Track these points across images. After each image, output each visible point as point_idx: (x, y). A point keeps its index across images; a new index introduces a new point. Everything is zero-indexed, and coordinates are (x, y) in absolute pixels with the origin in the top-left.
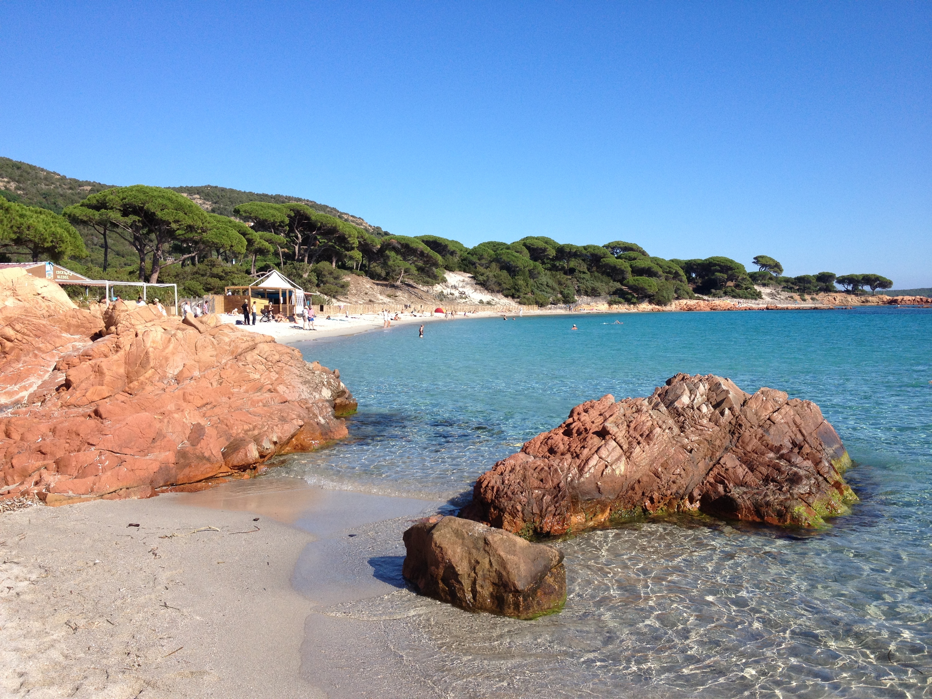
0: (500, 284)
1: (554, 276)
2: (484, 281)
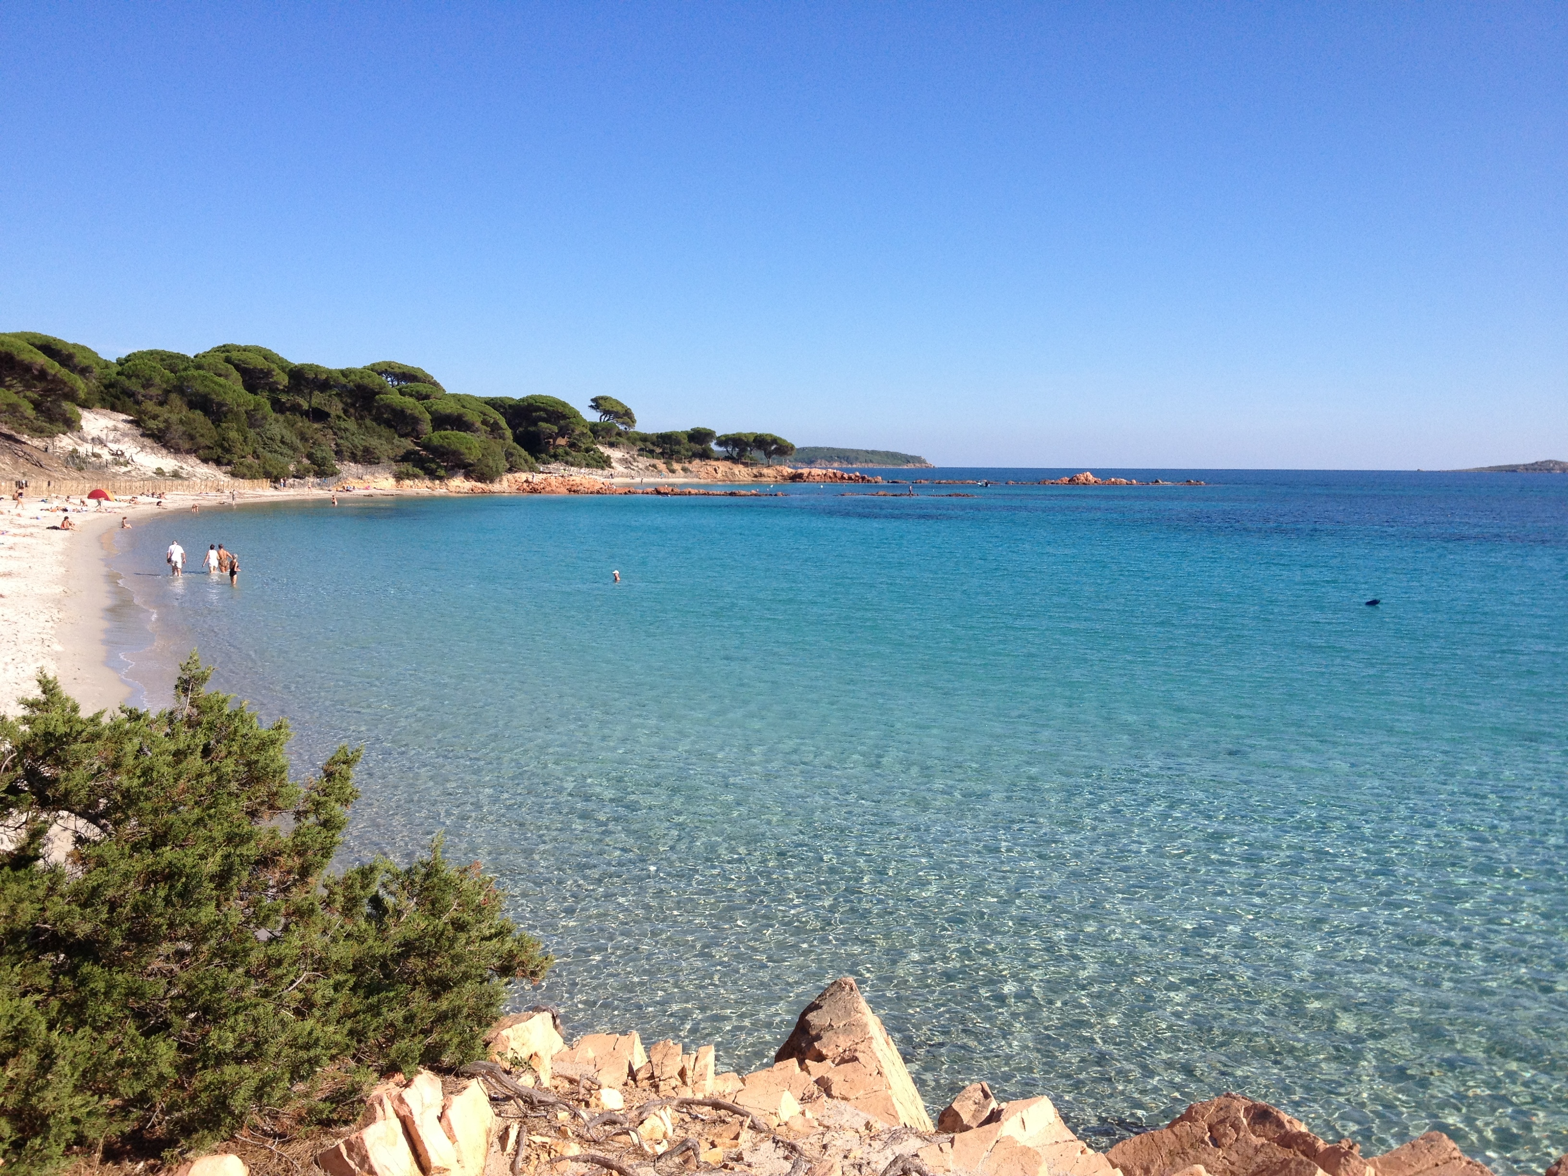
0: (192, 438)
1: (291, 425)
2: (159, 430)
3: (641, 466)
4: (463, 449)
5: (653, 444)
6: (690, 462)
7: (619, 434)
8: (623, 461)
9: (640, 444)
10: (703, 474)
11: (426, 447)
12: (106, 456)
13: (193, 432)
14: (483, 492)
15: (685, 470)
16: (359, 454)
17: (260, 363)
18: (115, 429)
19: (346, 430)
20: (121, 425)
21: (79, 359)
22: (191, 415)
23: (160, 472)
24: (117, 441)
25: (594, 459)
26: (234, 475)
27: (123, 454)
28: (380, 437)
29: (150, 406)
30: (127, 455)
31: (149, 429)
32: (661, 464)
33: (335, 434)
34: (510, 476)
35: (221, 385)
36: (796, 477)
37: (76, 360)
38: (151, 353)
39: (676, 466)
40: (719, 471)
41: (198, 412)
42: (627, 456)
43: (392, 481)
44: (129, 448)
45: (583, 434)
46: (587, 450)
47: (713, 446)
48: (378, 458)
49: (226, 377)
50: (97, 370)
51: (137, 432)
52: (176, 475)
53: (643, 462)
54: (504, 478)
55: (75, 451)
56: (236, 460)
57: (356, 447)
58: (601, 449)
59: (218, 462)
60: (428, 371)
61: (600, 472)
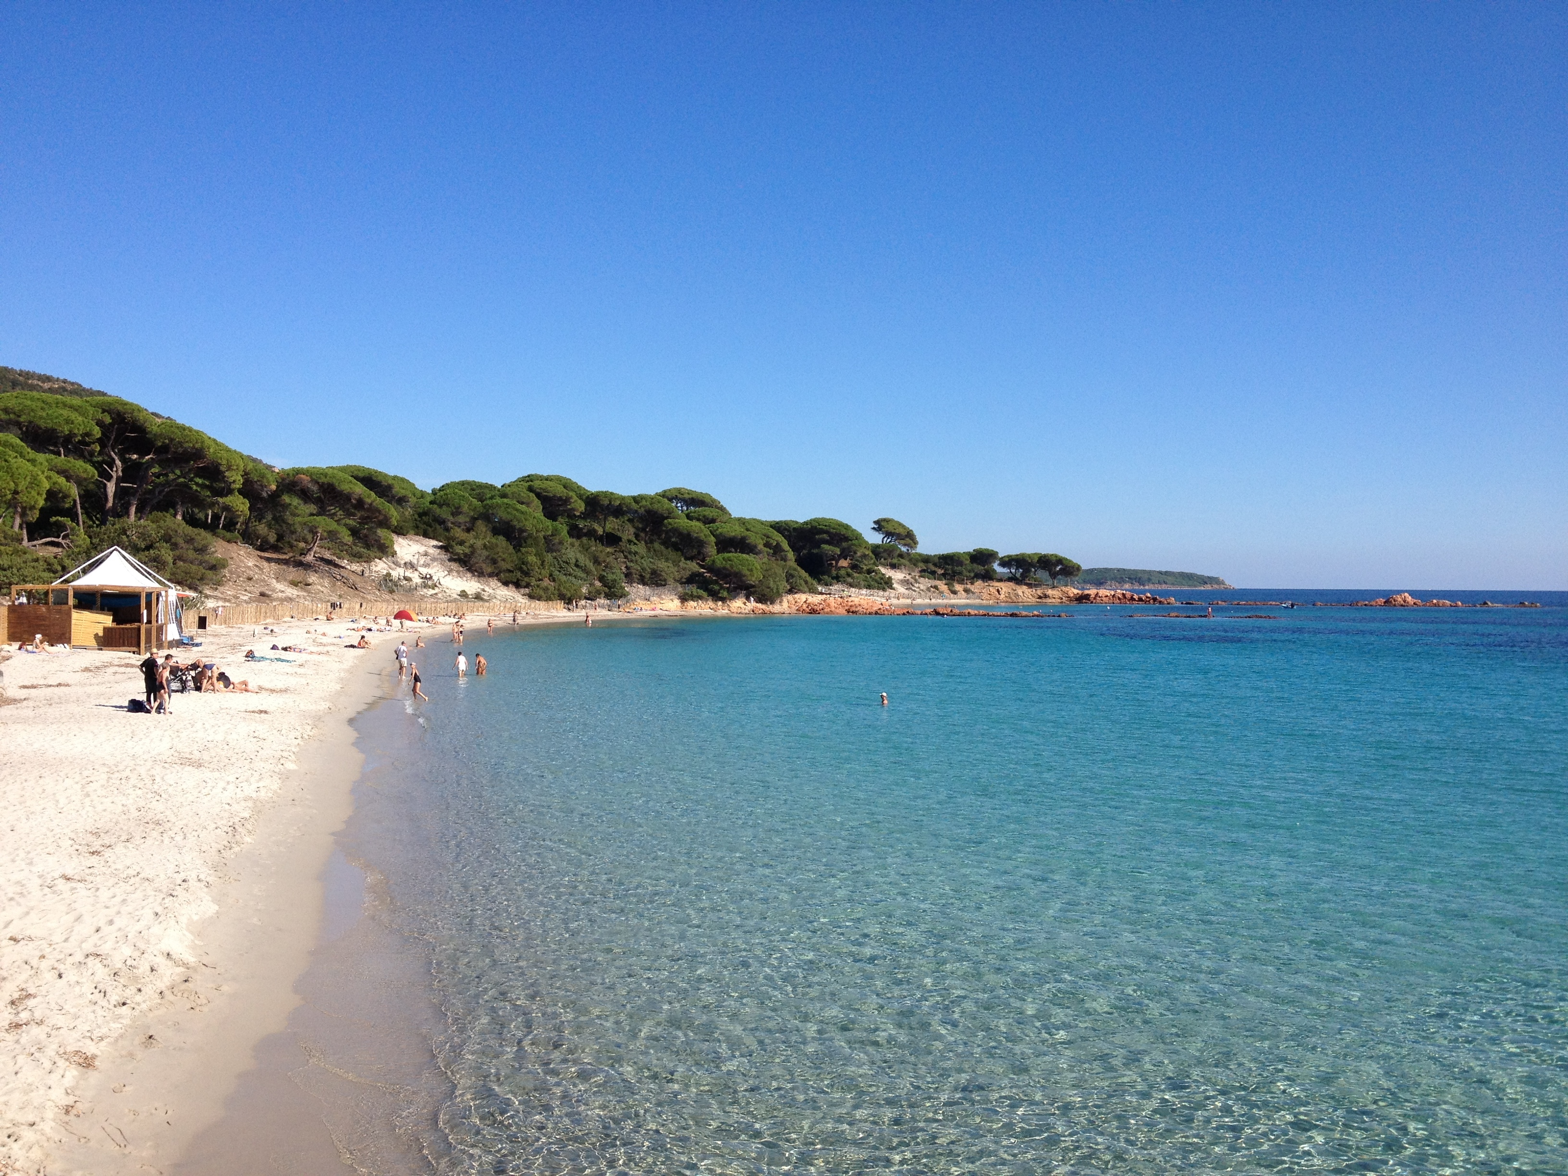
0: (494, 562)
1: (585, 549)
2: (466, 555)
3: (922, 587)
4: (745, 572)
5: (935, 565)
6: (972, 583)
7: (901, 556)
8: (905, 582)
9: (922, 566)
10: (985, 596)
11: (710, 569)
12: (416, 579)
13: (496, 557)
14: (764, 613)
15: (966, 591)
16: (648, 576)
17: (559, 491)
18: (426, 554)
19: (636, 553)
20: (431, 551)
21: (398, 490)
22: (494, 540)
23: (463, 594)
24: (426, 565)
25: (876, 581)
26: (531, 597)
27: (431, 578)
28: (667, 560)
29: (458, 533)
30: (435, 578)
31: (457, 554)
32: (942, 585)
33: (626, 557)
34: (790, 597)
35: (522, 513)
36: (1082, 599)
37: (394, 491)
38: (463, 483)
39: (958, 587)
40: (1002, 592)
41: (501, 537)
42: (908, 577)
43: (677, 602)
44: (437, 572)
45: (864, 556)
46: (869, 572)
47: (996, 567)
48: (665, 580)
49: (528, 504)
50: (413, 500)
51: (445, 556)
52: (478, 597)
53: (925, 583)
54: (785, 600)
55: (389, 575)
56: (533, 582)
57: (644, 569)
58: (883, 570)
59: (517, 585)
60: (715, 496)
61: (881, 593)
